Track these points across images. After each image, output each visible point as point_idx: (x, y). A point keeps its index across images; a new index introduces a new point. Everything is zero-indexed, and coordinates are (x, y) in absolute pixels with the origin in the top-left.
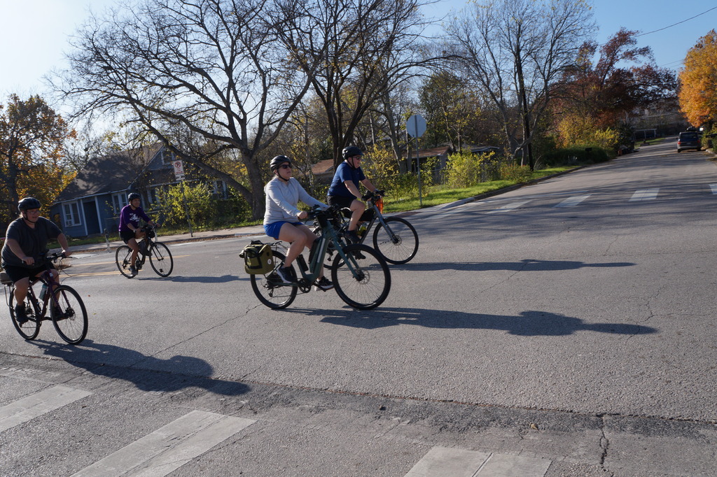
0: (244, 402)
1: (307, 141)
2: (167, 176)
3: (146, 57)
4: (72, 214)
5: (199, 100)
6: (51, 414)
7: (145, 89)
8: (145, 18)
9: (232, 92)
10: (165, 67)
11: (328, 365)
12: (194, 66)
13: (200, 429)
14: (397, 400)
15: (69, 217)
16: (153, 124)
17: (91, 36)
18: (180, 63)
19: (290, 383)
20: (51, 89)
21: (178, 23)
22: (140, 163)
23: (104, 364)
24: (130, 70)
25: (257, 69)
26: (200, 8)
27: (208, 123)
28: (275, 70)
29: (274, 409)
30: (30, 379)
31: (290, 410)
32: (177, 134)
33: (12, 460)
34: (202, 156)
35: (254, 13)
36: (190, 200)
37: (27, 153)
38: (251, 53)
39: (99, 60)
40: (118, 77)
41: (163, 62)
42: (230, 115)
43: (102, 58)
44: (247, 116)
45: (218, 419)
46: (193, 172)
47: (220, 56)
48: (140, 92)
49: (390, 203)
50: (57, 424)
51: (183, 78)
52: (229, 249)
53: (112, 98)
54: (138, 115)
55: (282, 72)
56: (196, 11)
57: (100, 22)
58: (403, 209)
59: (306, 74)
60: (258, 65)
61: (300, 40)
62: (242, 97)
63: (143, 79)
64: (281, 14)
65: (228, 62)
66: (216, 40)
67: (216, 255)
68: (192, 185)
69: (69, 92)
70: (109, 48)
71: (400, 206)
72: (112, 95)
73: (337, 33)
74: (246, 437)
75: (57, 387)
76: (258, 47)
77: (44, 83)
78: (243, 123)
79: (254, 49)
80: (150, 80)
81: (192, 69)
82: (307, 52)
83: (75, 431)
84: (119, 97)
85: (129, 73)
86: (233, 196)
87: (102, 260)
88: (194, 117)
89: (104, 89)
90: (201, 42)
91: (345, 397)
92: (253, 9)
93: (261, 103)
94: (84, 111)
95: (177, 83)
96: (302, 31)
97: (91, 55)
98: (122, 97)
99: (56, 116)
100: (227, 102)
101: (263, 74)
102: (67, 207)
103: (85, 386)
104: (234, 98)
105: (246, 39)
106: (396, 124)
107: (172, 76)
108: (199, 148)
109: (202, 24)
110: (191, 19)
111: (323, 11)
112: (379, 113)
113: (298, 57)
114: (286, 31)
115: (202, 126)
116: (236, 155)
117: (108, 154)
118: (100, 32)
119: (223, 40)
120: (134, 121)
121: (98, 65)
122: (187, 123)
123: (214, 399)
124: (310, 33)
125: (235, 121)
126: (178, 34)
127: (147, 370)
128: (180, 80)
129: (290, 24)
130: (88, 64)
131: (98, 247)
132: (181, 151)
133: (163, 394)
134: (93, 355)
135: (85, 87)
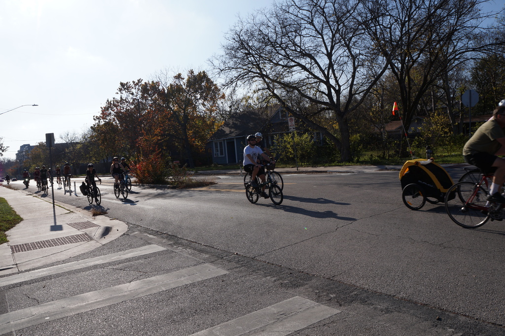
0: (332, 296)
1: (382, 106)
2: (283, 127)
3: (273, 46)
4: (219, 149)
5: (307, 76)
6: (202, 282)
7: (272, 68)
8: (274, 20)
9: (331, 70)
10: (286, 53)
11: (396, 277)
12: (305, 52)
13: (301, 310)
14: (452, 315)
15: (217, 151)
16: (275, 92)
17: (239, 33)
18: (296, 50)
19: (367, 286)
20: (212, 68)
21: (296, 23)
22: (265, 117)
23: (237, 254)
24: (263, 55)
25: (349, 54)
26: (311, 12)
27: (313, 92)
28: (362, 55)
29: (355, 305)
30: (190, 256)
31: (366, 307)
32: (290, 99)
33: (179, 308)
34: (308, 115)
35: (348, 15)
36: (298, 145)
37: (195, 108)
38: (345, 43)
39: (242, 49)
40: (255, 59)
41: (285, 50)
42: (329, 86)
43: (245, 47)
44: (341, 87)
45: (313, 305)
46: (301, 125)
47: (323, 45)
48: (268, 69)
49: (445, 156)
50: (206, 290)
51: (297, 60)
52: (324, 182)
53: (250, 73)
54: (266, 85)
55: (367, 56)
56: (308, 14)
57: (245, 24)
58: (455, 162)
59: (385, 58)
60: (350, 52)
61: (382, 33)
62: (338, 75)
63: (271, 61)
64: (369, 15)
65: (329, 49)
66: (321, 34)
67: (314, 185)
68: (300, 135)
69: (223, 70)
70: (250, 40)
71: (453, 159)
72: (250, 71)
73: (410, 27)
74: (333, 322)
75: (207, 264)
76: (351, 38)
77: (208, 64)
78: (338, 92)
79: (348, 40)
80: (275, 61)
81: (304, 54)
82: (388, 41)
83: (217, 297)
84: (254, 73)
85: (262, 57)
86: (327, 144)
87: (237, 181)
88: (304, 88)
89: (245, 67)
90: (311, 36)
91: (409, 305)
92: (348, 11)
93: (351, 79)
94: (232, 82)
95: (293, 64)
96: (385, 27)
97: (238, 45)
98: (257, 73)
99: (214, 85)
100: (327, 77)
101: (354, 57)
102: (216, 144)
103: (224, 267)
104: (332, 75)
105: (342, 33)
106: (452, 96)
107: (290, 59)
108: (306, 108)
109: (312, 23)
110: (305, 20)
111: (400, 11)
112: (438, 87)
113: (380, 46)
114: (372, 27)
115: (309, 93)
116: (330, 114)
117: (244, 111)
118: (244, 30)
119: (326, 34)
120: (263, 89)
121: (241, 52)
122: (299, 91)
123: (311, 289)
124: (390, 28)
125: (333, 91)
126: (295, 30)
127: (266, 262)
128: (295, 62)
129: (375, 22)
130: (235, 51)
131: (234, 172)
132: (293, 111)
133: (275, 281)
134: (230, 246)
135: (233, 67)
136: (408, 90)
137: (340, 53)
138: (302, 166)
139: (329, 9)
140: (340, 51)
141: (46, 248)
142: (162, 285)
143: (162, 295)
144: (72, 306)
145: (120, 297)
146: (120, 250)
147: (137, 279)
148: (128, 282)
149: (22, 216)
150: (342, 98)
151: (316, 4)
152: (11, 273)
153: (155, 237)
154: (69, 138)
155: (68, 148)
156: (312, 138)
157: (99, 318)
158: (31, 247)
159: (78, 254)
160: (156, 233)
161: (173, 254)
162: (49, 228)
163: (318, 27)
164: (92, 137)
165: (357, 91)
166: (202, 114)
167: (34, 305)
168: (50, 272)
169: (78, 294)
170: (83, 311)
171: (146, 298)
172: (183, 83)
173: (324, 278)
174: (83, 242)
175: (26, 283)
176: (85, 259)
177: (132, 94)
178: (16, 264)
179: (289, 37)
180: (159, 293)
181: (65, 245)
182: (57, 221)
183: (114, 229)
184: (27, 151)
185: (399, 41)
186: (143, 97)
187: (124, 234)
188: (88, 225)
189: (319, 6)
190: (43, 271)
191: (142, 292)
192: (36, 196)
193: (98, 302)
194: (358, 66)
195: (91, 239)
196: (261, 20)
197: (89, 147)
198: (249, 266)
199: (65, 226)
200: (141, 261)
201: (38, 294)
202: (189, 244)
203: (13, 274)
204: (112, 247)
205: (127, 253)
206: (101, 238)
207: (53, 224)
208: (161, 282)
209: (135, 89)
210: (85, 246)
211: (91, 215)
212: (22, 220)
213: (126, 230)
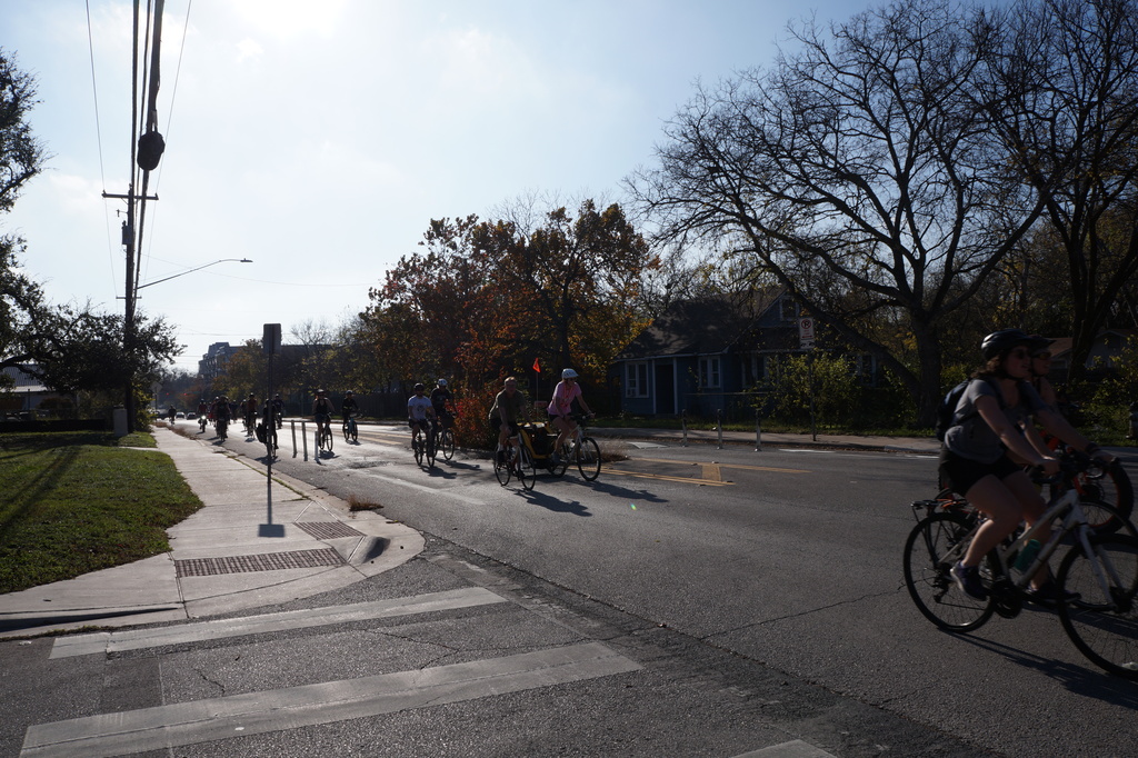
0: (881, 748)
1: (1023, 302)
2: (787, 339)
3: (773, 155)
4: (637, 379)
5: (848, 225)
6: (581, 685)
7: (768, 203)
8: (776, 96)
9: (904, 214)
10: (802, 171)
12: (846, 170)
15: (633, 384)
16: (773, 257)
17: (696, 123)
18: (824, 165)
20: (632, 198)
21: (828, 103)
22: (746, 314)
23: (664, 626)
24: (745, 173)
25: (949, 178)
26: (865, 80)
27: (861, 262)
28: (981, 181)
30: (559, 622)
32: (807, 275)
33: (526, 739)
34: (845, 314)
35: (951, 86)
38: (941, 152)
39: (702, 158)
40: (730, 183)
41: (799, 164)
42: (899, 251)
43: (709, 154)
44: (927, 255)
46: (828, 338)
47: (889, 155)
48: (758, 205)
50: (589, 703)
51: (827, 189)
52: (875, 472)
53: (718, 214)
54: (752, 243)
55: (992, 184)
56: (857, 83)
57: (711, 102)
59: (1035, 189)
60: (951, 172)
61: (1031, 131)
62: (920, 226)
63: (767, 188)
64: (1001, 87)
65: (902, 165)
66: (886, 131)
67: (852, 478)
69: (657, 203)
70: (720, 139)
72: (718, 209)
75: (594, 644)
76: (955, 142)
78: (919, 266)
79: (948, 145)
80: (775, 190)
81: (844, 175)
82: (1044, 151)
83: (612, 722)
84: (727, 213)
85: (746, 178)
86: (889, 384)
87: (674, 457)
88: (839, 251)
89: (705, 200)
90: (861, 133)
92: (952, 79)
93: (951, 236)
94: (675, 231)
95: (817, 196)
96: (1038, 116)
97: (694, 149)
98: (733, 213)
99: (635, 237)
100: (895, 230)
101: (960, 186)
102: (632, 369)
103: (634, 654)
104: (908, 225)
105: (935, 128)
107: (811, 185)
108: (840, 298)
109: (864, 105)
110: (849, 97)
111: (1079, 80)
113: (1025, 161)
114: (1008, 116)
115: (850, 265)
116: (896, 315)
117: (699, 296)
118: (709, 116)
119: (898, 130)
120: (744, 251)
121: (700, 166)
122: (828, 258)
123: (831, 727)
124: (1052, 120)
125: (906, 260)
126: (826, 120)
127: (729, 651)
128: (822, 192)
129: (1016, 105)
130: (687, 163)
131: (667, 434)
132: (813, 304)
133: (748, 698)
134: (650, 605)
135: (679, 197)
136: (1089, 266)
137: (928, 174)
138: (824, 431)
139: (907, 70)
140: (929, 171)
141: (248, 573)
142: (490, 682)
143: (489, 704)
144: (293, 709)
145: (397, 698)
146: (404, 593)
147: (437, 662)
148: (417, 668)
149: (201, 498)
150: (927, 279)
151: (877, 61)
152: (172, 619)
153: (482, 570)
154: (312, 336)
155: (307, 356)
156: (852, 367)
157: (347, 743)
158: (216, 566)
159: (312, 592)
160: (485, 562)
161: (520, 614)
162: (256, 530)
163: (880, 114)
164: (360, 335)
165: (964, 263)
166: (604, 299)
167: (214, 697)
168: (252, 626)
169: (306, 682)
170: (316, 722)
171: (453, 708)
172: (568, 229)
173: (864, 702)
174: (325, 568)
175: (200, 645)
176: (327, 605)
177: (454, 247)
178: (184, 602)
179: (809, 134)
180: (484, 699)
181: (287, 570)
182: (273, 515)
183: (395, 544)
184: (221, 358)
185: (1072, 150)
186: (476, 255)
187: (415, 558)
188: (338, 530)
189: (884, 66)
190: (238, 624)
191: (446, 695)
192: (233, 457)
193: (350, 705)
194: (970, 205)
195: (344, 562)
196: (748, 93)
197: (351, 356)
198: (690, 656)
199: (290, 529)
200: (448, 623)
201: (223, 672)
202: (558, 595)
203: (177, 622)
204: (386, 585)
205: (419, 602)
206: (365, 561)
207: (265, 522)
208: (490, 674)
209: (461, 236)
210: (328, 577)
211: (347, 509)
212: (201, 505)
213: (421, 548)
